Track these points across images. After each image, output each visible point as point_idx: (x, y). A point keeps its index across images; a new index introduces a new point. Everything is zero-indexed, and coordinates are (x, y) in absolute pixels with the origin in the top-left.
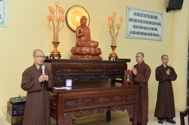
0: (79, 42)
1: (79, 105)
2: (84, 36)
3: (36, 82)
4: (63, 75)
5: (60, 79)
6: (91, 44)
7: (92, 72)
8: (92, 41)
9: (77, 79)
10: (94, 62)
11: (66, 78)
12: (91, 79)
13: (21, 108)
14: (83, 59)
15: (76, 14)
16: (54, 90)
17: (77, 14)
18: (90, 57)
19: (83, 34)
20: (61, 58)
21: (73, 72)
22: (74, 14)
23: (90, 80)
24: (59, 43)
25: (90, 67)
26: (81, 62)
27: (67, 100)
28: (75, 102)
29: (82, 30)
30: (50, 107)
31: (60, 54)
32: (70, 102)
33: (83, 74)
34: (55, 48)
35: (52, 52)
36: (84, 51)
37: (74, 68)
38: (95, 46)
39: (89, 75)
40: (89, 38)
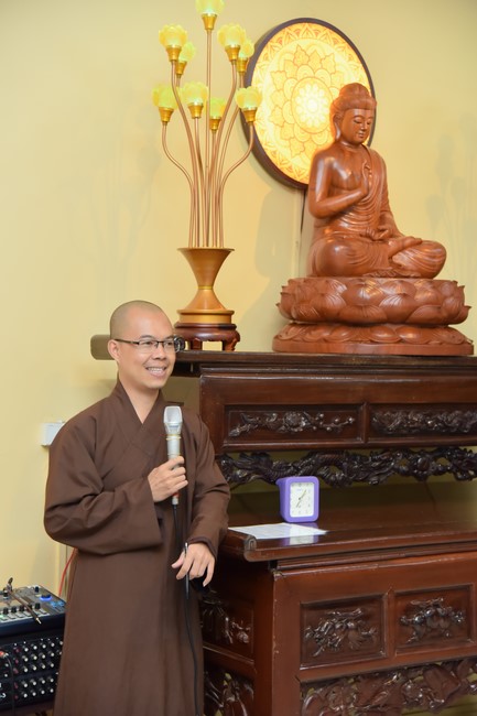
0: (337, 249)
1: (381, 636)
2: (361, 209)
3: (133, 500)
4: (262, 453)
5: (249, 476)
6: (404, 259)
7: (425, 432)
8: (408, 242)
9: (339, 475)
10: (434, 368)
11: (279, 468)
12: (416, 475)
13: (35, 662)
14: (366, 349)
15: (300, 77)
16: (249, 546)
17: (305, 71)
18: (410, 336)
19: (355, 195)
20: (240, 348)
21: (320, 433)
22: (290, 70)
23: (412, 480)
24: (223, 254)
25: (414, 399)
26: (362, 367)
27: (315, 607)
28: (362, 617)
29: (345, 174)
30: (205, 651)
31: (234, 320)
32: (332, 616)
33: (372, 441)
34: (201, 286)
35: (184, 314)
36: (376, 302)
37: (322, 405)
38: (425, 268)
39: (405, 449)
40: (382, 219)
